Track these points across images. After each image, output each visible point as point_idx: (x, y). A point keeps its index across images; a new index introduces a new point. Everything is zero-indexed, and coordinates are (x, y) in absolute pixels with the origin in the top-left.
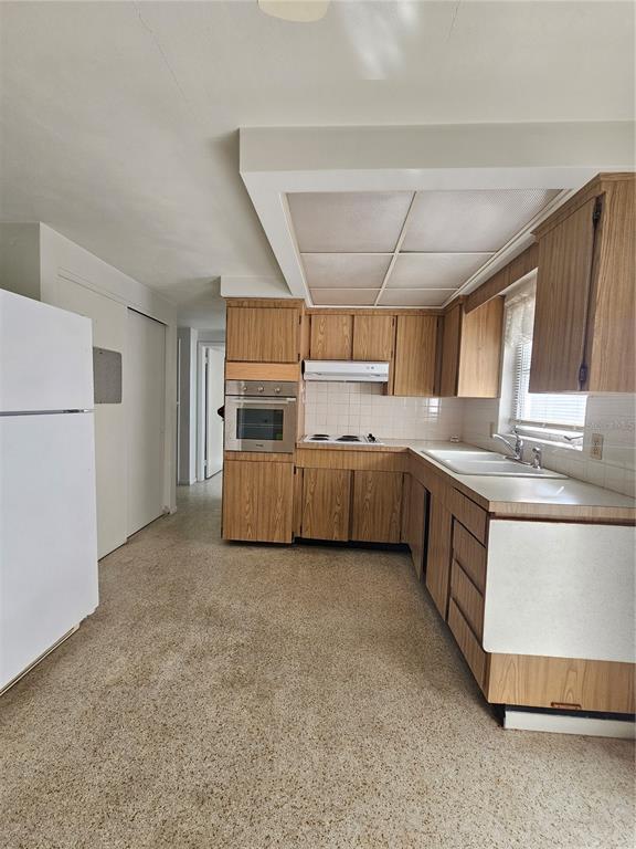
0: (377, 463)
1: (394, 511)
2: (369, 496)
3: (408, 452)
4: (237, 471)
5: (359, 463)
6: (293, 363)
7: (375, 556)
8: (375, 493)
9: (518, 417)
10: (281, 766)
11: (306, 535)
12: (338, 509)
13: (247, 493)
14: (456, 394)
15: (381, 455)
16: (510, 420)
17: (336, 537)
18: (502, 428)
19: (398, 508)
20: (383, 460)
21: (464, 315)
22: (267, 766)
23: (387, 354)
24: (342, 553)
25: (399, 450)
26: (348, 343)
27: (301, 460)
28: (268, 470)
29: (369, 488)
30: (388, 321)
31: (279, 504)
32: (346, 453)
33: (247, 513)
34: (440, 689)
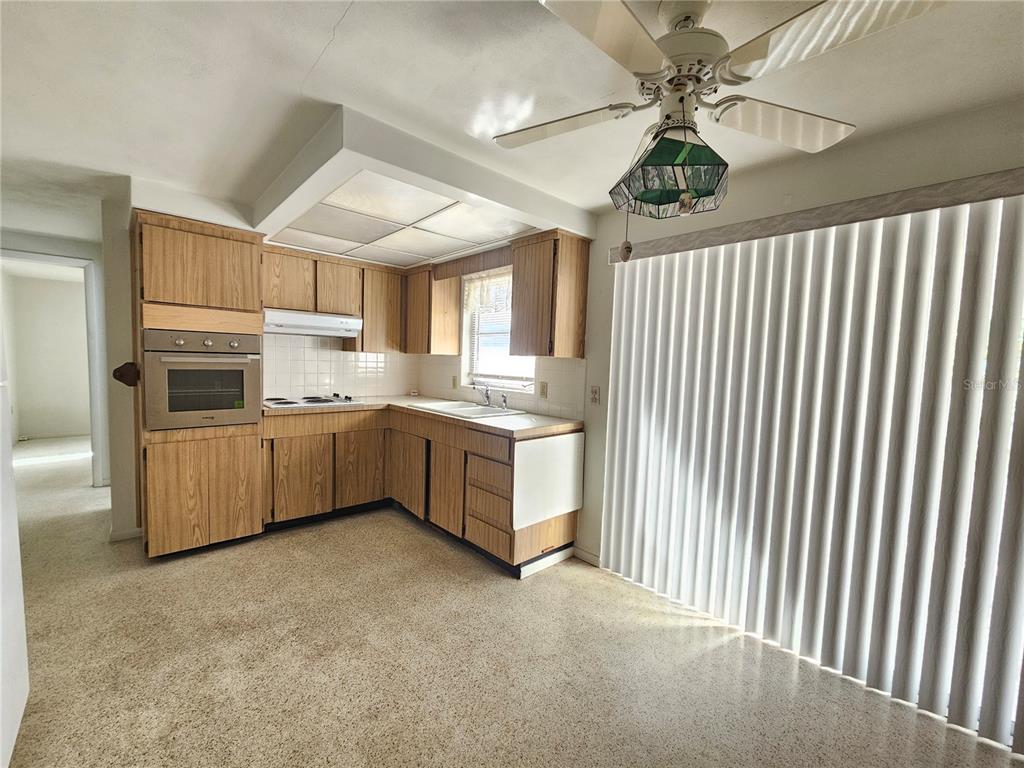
0: (359, 424)
1: (377, 468)
2: (351, 458)
3: (389, 409)
4: (172, 456)
5: (340, 424)
6: (254, 312)
7: (361, 519)
8: (358, 454)
9: (474, 372)
10: (414, 668)
11: (280, 517)
12: (319, 478)
13: (191, 484)
14: (429, 351)
15: (363, 413)
16: (469, 374)
17: (318, 510)
18: (464, 381)
19: (380, 465)
20: (365, 420)
21: (433, 282)
22: (404, 673)
23: (355, 307)
24: (326, 525)
25: (381, 407)
26: (311, 292)
27: (270, 430)
28: (224, 447)
29: (351, 450)
30: (355, 274)
31: (242, 490)
32: (325, 416)
33: (191, 511)
34: (477, 579)
